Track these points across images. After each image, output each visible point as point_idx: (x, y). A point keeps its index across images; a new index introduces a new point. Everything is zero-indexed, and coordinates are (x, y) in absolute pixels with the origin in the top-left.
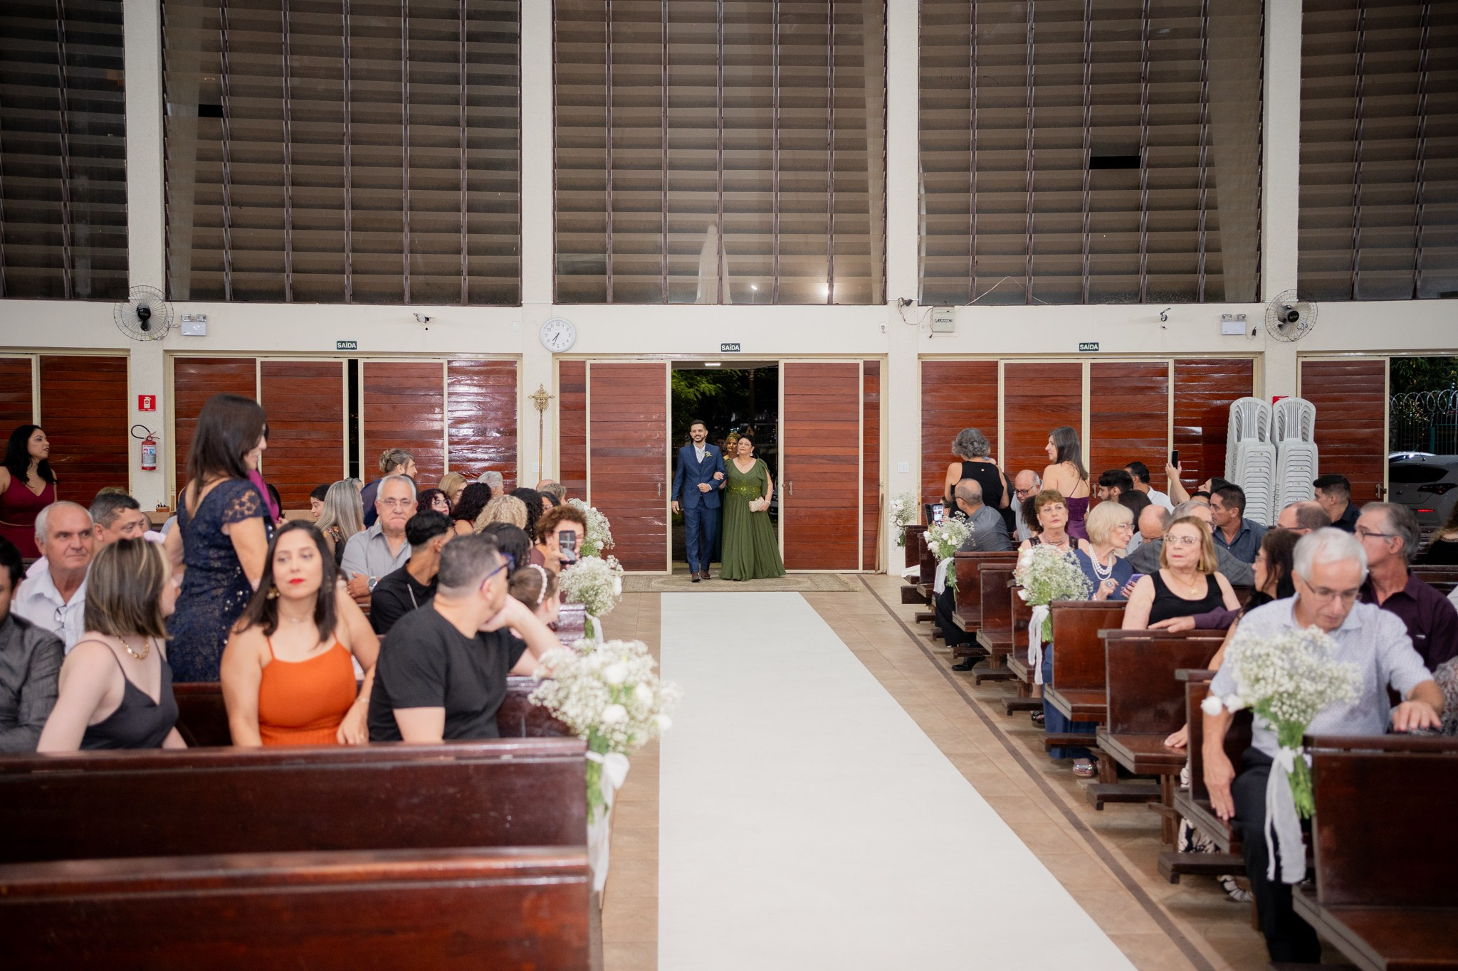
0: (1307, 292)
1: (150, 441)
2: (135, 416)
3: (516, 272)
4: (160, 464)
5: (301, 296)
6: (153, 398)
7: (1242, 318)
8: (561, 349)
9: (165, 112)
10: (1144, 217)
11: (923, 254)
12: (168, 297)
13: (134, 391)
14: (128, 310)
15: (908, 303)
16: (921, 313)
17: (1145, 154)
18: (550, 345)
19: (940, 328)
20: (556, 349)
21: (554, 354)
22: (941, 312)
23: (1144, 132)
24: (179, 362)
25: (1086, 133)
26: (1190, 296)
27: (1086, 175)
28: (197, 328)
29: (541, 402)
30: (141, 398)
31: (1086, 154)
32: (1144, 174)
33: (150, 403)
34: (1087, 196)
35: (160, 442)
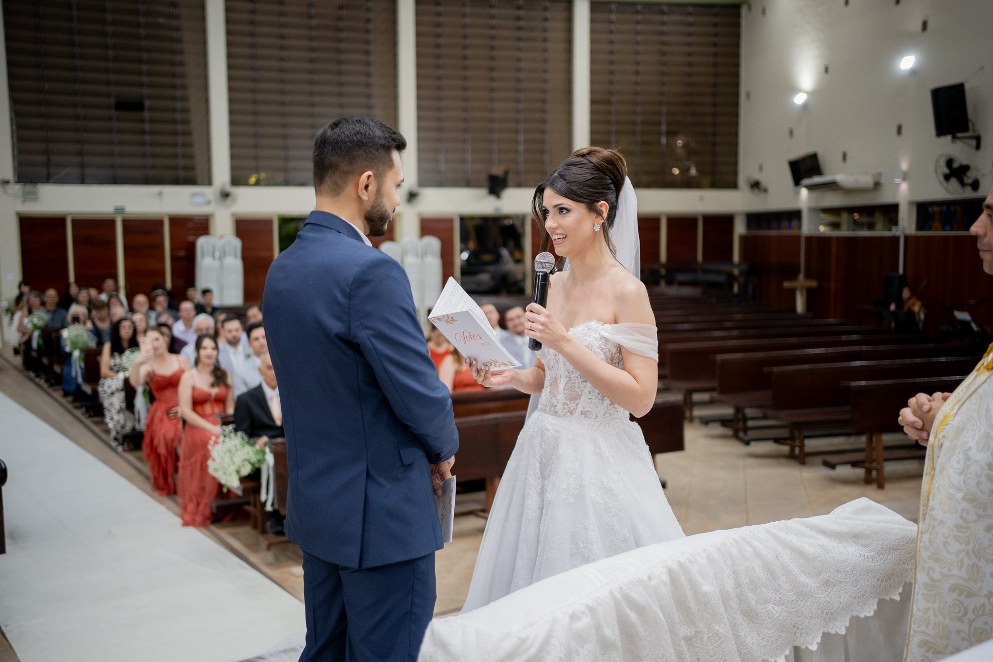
0: (237, 180)
7: (202, 194)
10: (148, 138)
11: (16, 152)
15: (7, 182)
16: (18, 188)
17: (147, 103)
19: (28, 197)
22: (29, 188)
23: (146, 91)
25: (113, 89)
26: (177, 181)
27: (113, 113)
31: (112, 101)
32: (146, 114)
34: (116, 125)
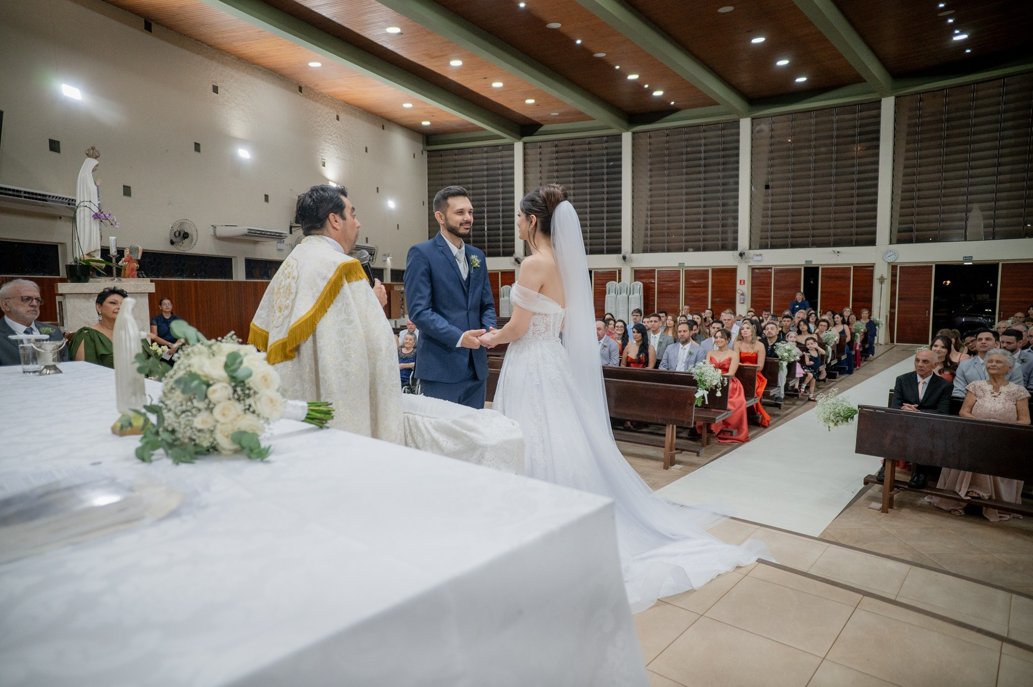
1: (742, 294)
2: (739, 287)
3: (874, 233)
4: (746, 302)
5: (793, 246)
6: (744, 281)
8: (891, 261)
9: (751, 189)
12: (750, 248)
13: (739, 278)
14: (736, 253)
18: (886, 260)
20: (889, 261)
21: (889, 263)
24: (753, 269)
28: (759, 258)
29: (882, 280)
30: (741, 281)
33: (742, 282)
35: (746, 294)
